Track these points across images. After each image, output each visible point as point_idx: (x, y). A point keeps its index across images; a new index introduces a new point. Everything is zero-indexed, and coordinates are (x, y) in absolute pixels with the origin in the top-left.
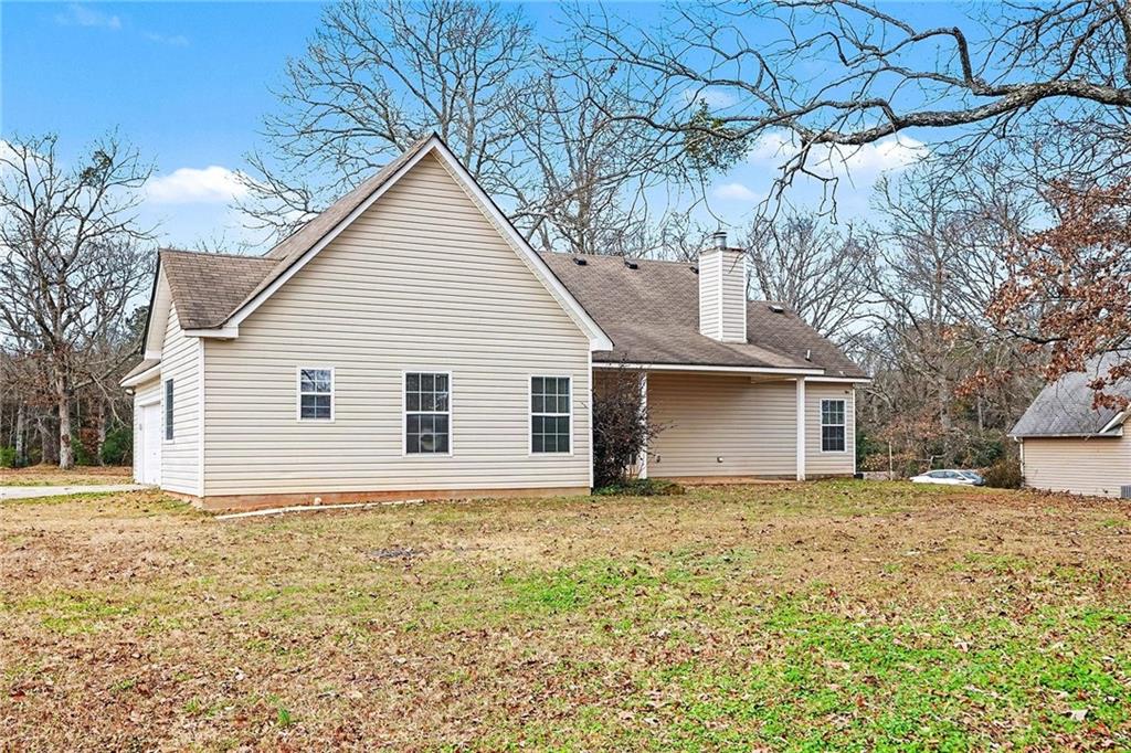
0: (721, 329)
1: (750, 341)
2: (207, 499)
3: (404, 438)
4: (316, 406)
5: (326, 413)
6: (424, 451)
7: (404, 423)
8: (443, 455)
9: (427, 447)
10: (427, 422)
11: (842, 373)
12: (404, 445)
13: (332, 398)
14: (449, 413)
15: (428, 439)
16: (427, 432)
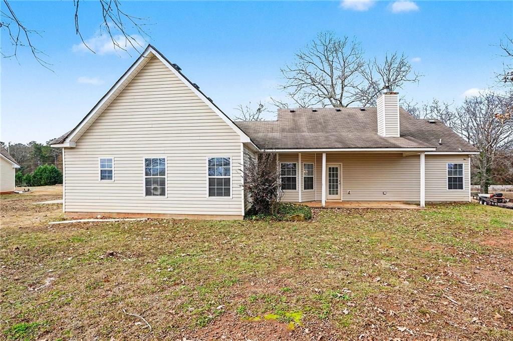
0: (384, 131)
1: (401, 136)
2: (66, 213)
3: (144, 188)
4: (106, 175)
5: (110, 178)
6: (154, 195)
7: (144, 182)
8: (162, 197)
9: (155, 193)
10: (155, 182)
11: (460, 149)
12: (144, 192)
13: (113, 171)
14: (166, 177)
15: (155, 189)
16: (156, 186)
